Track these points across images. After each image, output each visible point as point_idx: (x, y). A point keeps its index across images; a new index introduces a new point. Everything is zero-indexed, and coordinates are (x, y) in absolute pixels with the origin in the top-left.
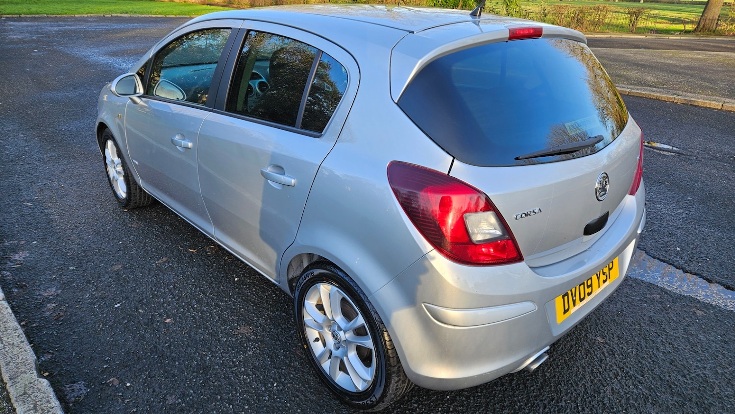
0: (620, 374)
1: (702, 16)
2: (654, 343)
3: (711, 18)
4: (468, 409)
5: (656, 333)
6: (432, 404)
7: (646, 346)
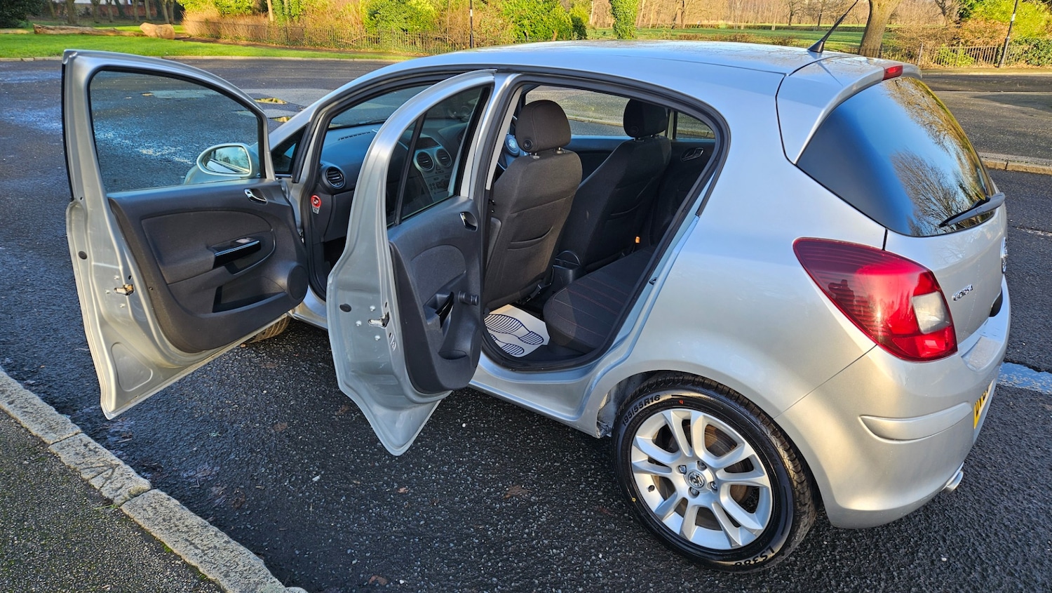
0: (1004, 488)
1: (861, 46)
2: (1019, 448)
3: (872, 47)
4: (856, 554)
5: (1016, 436)
6: (811, 554)
7: (1013, 453)
